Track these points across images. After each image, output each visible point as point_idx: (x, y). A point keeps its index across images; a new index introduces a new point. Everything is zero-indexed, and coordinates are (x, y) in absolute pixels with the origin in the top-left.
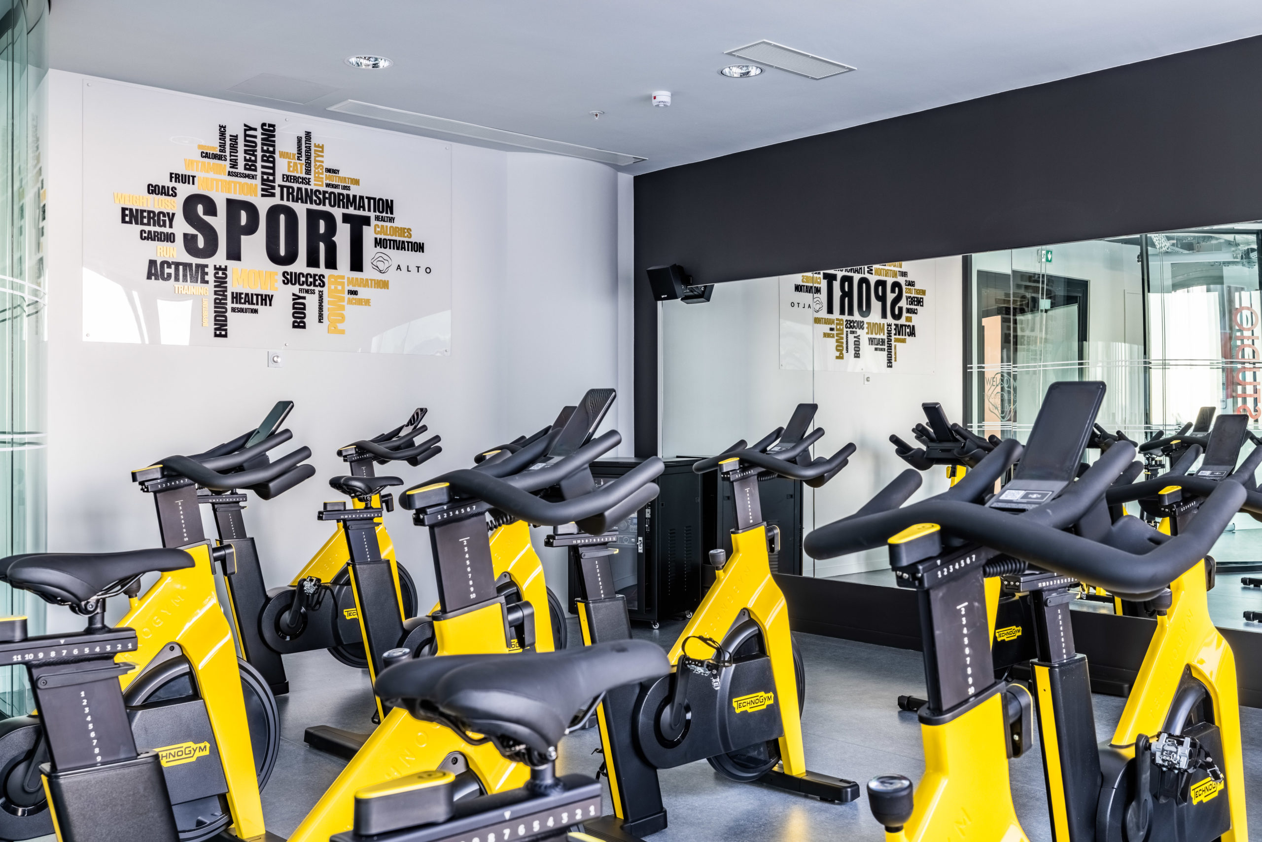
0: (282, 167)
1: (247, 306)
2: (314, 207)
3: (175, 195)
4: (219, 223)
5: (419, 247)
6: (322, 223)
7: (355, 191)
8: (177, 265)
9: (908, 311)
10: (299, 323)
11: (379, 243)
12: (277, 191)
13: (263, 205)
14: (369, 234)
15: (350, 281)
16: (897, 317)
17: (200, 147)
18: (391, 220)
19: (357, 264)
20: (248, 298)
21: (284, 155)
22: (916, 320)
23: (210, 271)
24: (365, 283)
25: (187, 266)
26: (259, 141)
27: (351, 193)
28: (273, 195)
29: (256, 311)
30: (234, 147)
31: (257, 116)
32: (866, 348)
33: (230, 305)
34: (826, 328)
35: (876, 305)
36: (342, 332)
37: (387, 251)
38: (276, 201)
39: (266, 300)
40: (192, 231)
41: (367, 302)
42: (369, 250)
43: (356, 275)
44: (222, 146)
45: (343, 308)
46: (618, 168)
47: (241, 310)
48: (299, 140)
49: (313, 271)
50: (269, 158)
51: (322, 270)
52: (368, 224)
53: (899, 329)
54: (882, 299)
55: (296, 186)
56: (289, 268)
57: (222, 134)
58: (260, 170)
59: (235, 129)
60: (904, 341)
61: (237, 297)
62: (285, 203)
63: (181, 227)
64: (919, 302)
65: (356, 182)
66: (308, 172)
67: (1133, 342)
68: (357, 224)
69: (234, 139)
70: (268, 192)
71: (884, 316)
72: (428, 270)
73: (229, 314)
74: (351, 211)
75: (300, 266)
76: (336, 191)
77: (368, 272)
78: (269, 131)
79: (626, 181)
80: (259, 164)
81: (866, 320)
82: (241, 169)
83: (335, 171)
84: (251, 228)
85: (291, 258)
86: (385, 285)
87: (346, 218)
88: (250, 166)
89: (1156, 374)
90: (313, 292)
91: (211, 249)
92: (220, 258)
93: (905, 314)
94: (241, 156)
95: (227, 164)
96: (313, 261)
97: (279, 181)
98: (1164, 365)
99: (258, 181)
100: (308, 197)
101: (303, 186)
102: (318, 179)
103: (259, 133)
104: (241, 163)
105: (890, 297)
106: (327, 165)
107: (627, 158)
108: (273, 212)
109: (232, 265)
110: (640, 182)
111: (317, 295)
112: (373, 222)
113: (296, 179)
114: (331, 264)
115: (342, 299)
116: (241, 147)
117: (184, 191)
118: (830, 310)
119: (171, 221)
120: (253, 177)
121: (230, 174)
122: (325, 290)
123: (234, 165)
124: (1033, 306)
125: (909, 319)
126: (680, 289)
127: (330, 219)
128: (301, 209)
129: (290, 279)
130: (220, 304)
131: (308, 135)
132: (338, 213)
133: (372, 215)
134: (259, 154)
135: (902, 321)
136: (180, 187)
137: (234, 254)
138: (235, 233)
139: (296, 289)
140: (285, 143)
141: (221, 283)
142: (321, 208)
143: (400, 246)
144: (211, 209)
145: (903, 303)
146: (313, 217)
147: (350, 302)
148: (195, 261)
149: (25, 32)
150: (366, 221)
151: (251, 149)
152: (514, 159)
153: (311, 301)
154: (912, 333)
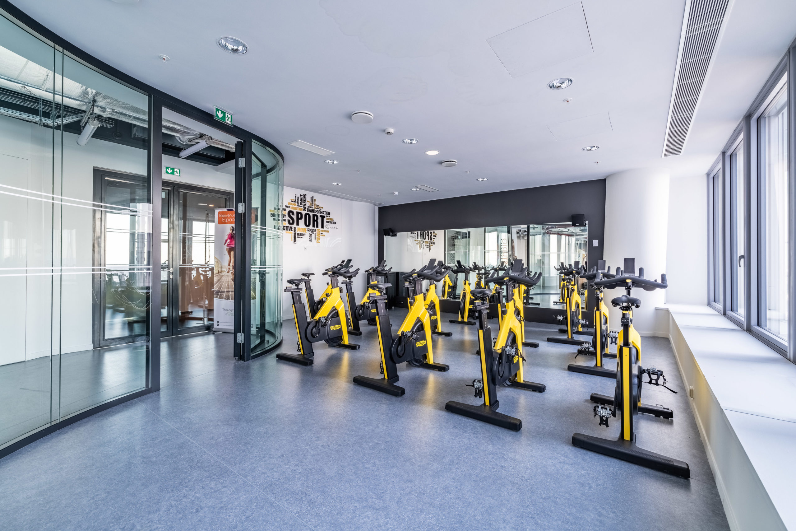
0: (308, 204)
1: (300, 236)
2: (314, 213)
3: (286, 210)
4: (295, 217)
5: (335, 223)
6: (316, 217)
7: (322, 210)
8: (286, 227)
9: (434, 238)
10: (311, 240)
11: (327, 222)
12: (307, 210)
13: (304, 213)
14: (325, 220)
15: (321, 231)
16: (431, 240)
17: (291, 199)
18: (330, 217)
19: (322, 227)
20: (301, 235)
21: (308, 201)
22: (435, 241)
23: (293, 228)
24: (324, 231)
25: (288, 227)
26: (303, 198)
27: (321, 210)
28: (306, 211)
29: (302, 237)
30: (298, 200)
31: (303, 192)
32: (425, 247)
33: (297, 236)
34: (417, 242)
35: (427, 237)
36: (319, 242)
37: (329, 224)
38: (306, 212)
39: (304, 235)
40: (289, 219)
41: (324, 236)
42: (325, 223)
43: (322, 229)
44: (296, 199)
45: (319, 237)
46: (375, 205)
47: (299, 237)
48: (311, 198)
49: (314, 228)
50: (305, 202)
51: (315, 228)
52: (325, 217)
53: (431, 243)
54: (428, 236)
55: (310, 208)
56: (309, 228)
57: (296, 196)
58: (303, 205)
59: (298, 195)
60: (432, 245)
61: (298, 234)
62: (308, 212)
63: (287, 218)
64: (435, 236)
65: (322, 208)
66: (313, 205)
67: (481, 245)
68: (323, 217)
69: (298, 198)
70: (305, 210)
71: (428, 240)
72: (337, 228)
73: (297, 238)
74: (321, 214)
75: (311, 227)
76: (318, 210)
77: (325, 229)
78: (305, 196)
79: (377, 208)
80: (303, 203)
81: (425, 240)
82: (299, 205)
83: (318, 205)
84: (301, 218)
85: (309, 225)
86: (328, 232)
87: (321, 216)
88: (301, 204)
89: (486, 254)
90: (313, 233)
91: (293, 223)
92: (295, 225)
93: (433, 239)
94: (299, 201)
95: (297, 203)
96: (314, 226)
97: (307, 207)
98: (489, 252)
99: (303, 208)
100: (313, 211)
101: (312, 209)
102: (315, 207)
103: (303, 196)
104: (299, 203)
105: (430, 235)
106: (316, 204)
107: (377, 203)
108: (306, 214)
109: (297, 227)
110: (380, 208)
111: (314, 234)
112: (326, 217)
113: (310, 207)
114: (317, 227)
115: (319, 235)
116: (299, 200)
117: (288, 210)
118: (418, 238)
119: (285, 216)
120: (302, 206)
121: (297, 206)
122: (316, 233)
123: (298, 204)
124: (457, 238)
125: (433, 240)
126: (391, 234)
127: (317, 216)
128: (311, 214)
129: (309, 230)
130: (295, 236)
131: (313, 197)
132: (319, 215)
133: (326, 215)
134: (303, 201)
135: (432, 241)
136: (287, 208)
137: (298, 224)
138: (298, 219)
139: (310, 232)
140: (308, 199)
141: (295, 231)
142: (315, 214)
143: (331, 223)
144: (293, 214)
145: (432, 237)
146: (314, 216)
147: (321, 235)
148: (290, 226)
149: (278, 170)
150: (324, 217)
151: (301, 200)
152: (354, 203)
153: (313, 235)
154: (434, 244)
